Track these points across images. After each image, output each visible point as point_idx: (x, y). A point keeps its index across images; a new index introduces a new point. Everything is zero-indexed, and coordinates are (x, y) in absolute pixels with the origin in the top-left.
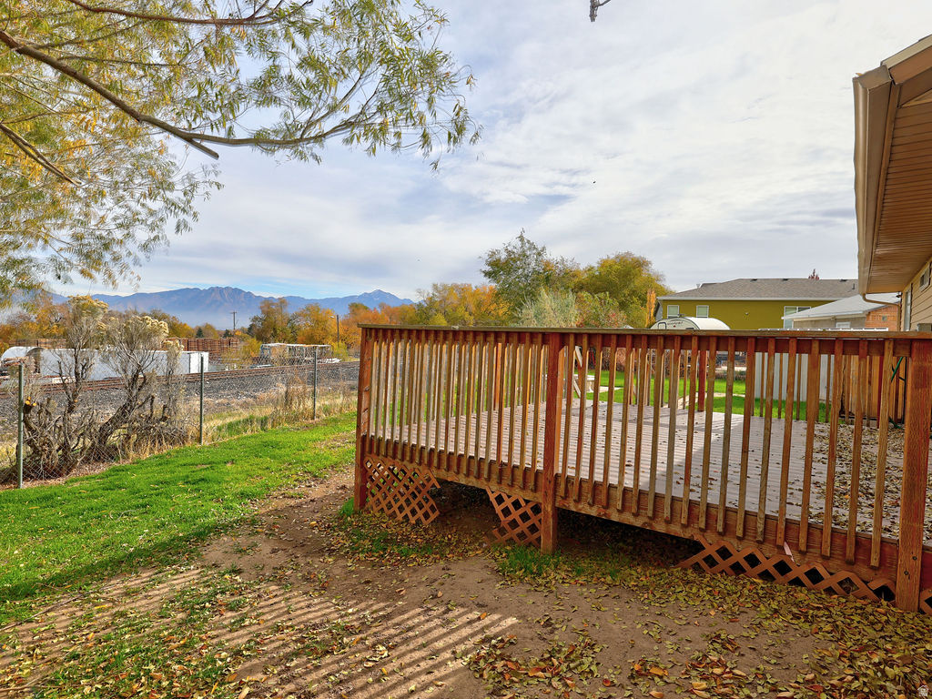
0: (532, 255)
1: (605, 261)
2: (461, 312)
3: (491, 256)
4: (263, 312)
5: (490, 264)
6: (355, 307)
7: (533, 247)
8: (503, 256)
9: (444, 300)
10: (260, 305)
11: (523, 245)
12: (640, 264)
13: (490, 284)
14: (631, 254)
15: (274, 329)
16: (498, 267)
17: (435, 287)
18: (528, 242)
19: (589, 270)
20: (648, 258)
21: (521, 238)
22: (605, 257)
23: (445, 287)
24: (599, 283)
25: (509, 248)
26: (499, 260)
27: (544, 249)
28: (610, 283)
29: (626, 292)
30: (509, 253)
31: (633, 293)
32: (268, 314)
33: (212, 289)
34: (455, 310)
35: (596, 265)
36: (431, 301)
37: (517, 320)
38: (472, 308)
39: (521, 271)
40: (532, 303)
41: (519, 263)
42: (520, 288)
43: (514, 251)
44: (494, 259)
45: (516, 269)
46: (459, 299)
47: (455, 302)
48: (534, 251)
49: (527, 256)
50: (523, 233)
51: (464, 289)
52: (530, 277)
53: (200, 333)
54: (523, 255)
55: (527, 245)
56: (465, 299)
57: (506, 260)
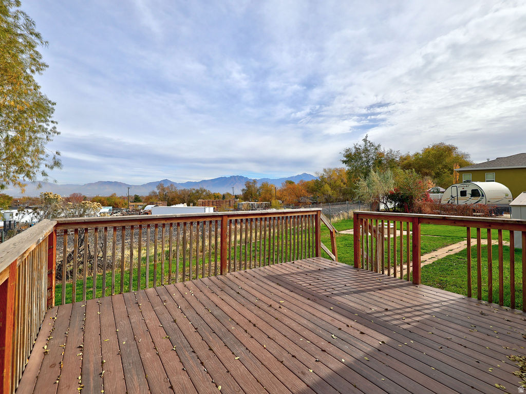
0: (372, 149)
1: (427, 149)
2: (339, 183)
3: (346, 152)
4: (246, 187)
5: (346, 156)
6: (289, 182)
7: (372, 145)
8: (353, 151)
9: (330, 177)
10: (244, 184)
11: (366, 143)
12: (450, 149)
13: (346, 168)
14: (443, 144)
15: (251, 194)
16: (350, 158)
17: (325, 170)
18: (369, 142)
19: (416, 155)
20: (455, 145)
21: (365, 140)
22: (427, 147)
23: (330, 170)
24: (421, 162)
25: (357, 147)
26: (351, 154)
27: (379, 146)
28: (429, 162)
29: (440, 166)
30: (357, 149)
31: (445, 167)
32: (249, 187)
34: (335, 182)
35: (421, 152)
36: (322, 178)
37: (357, 188)
38: (345, 180)
39: (364, 159)
40: (365, 178)
41: (363, 155)
42: (363, 169)
43: (360, 148)
44: (348, 153)
45: (361, 158)
46: (338, 176)
47: (336, 178)
48: (373, 148)
49: (368, 151)
50: (367, 137)
51: (341, 171)
52: (370, 162)
53: (224, 197)
54: (366, 150)
55: (368, 144)
56: (341, 175)
57: (355, 154)
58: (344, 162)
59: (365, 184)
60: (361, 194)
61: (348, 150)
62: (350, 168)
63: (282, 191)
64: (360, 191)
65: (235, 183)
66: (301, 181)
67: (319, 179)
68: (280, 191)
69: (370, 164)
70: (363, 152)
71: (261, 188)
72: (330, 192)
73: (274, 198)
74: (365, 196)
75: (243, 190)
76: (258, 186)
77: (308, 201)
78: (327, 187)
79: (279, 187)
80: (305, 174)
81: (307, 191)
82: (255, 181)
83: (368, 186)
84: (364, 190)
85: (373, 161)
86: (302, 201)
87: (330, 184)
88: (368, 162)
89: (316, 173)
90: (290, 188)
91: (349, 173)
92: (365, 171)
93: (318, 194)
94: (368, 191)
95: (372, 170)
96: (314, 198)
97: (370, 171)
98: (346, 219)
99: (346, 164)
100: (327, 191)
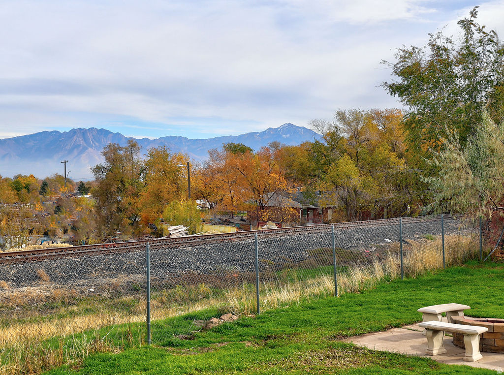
0: (487, 53)
2: (383, 152)
3: (404, 59)
4: (108, 159)
6: (237, 149)
8: (426, 56)
9: (356, 135)
10: (103, 151)
15: (122, 181)
16: (415, 76)
17: (342, 116)
23: (357, 116)
25: (440, 43)
26: (418, 64)
30: (438, 50)
32: (114, 161)
33: (74, 132)
34: (371, 152)
36: (333, 136)
37: (434, 172)
38: (402, 146)
39: (462, 83)
40: (463, 139)
41: (458, 70)
42: (459, 112)
43: (448, 46)
44: (409, 63)
45: (451, 79)
46: (382, 134)
47: (375, 138)
48: (489, 47)
49: (476, 57)
50: (474, 14)
51: (388, 118)
52: (479, 92)
53: (45, 186)
54: (468, 55)
55: (477, 36)
56: (391, 132)
57: (431, 64)
58: (395, 89)
59: (462, 159)
60: (447, 193)
61: (408, 54)
62: (414, 109)
63: (210, 174)
64: (444, 185)
65: (85, 149)
66: (275, 145)
67: (323, 142)
68: (204, 174)
69: (481, 97)
70: (459, 62)
71: (150, 165)
72: (356, 180)
73: (184, 195)
74: (462, 200)
75: (98, 169)
76: (141, 157)
77: (289, 204)
78: (347, 166)
79: (200, 161)
80: (290, 128)
81: (287, 177)
82: (133, 145)
83: (473, 165)
84: (458, 178)
85: (490, 90)
86: (271, 204)
87: (356, 158)
88: (473, 90)
89: (316, 123)
90: (235, 167)
91: (411, 124)
92: (463, 118)
93: (320, 186)
94: (470, 182)
95: (485, 114)
96: (307, 195)
97: (479, 119)
98: (394, 276)
99: (401, 95)
100: (348, 177)
